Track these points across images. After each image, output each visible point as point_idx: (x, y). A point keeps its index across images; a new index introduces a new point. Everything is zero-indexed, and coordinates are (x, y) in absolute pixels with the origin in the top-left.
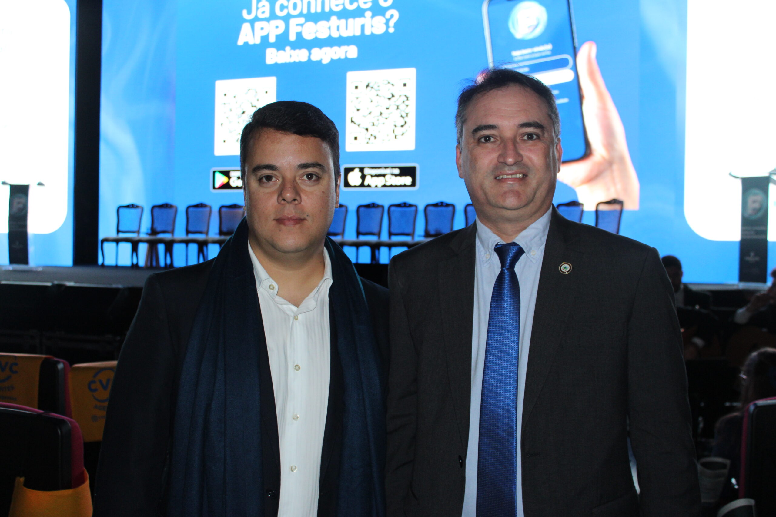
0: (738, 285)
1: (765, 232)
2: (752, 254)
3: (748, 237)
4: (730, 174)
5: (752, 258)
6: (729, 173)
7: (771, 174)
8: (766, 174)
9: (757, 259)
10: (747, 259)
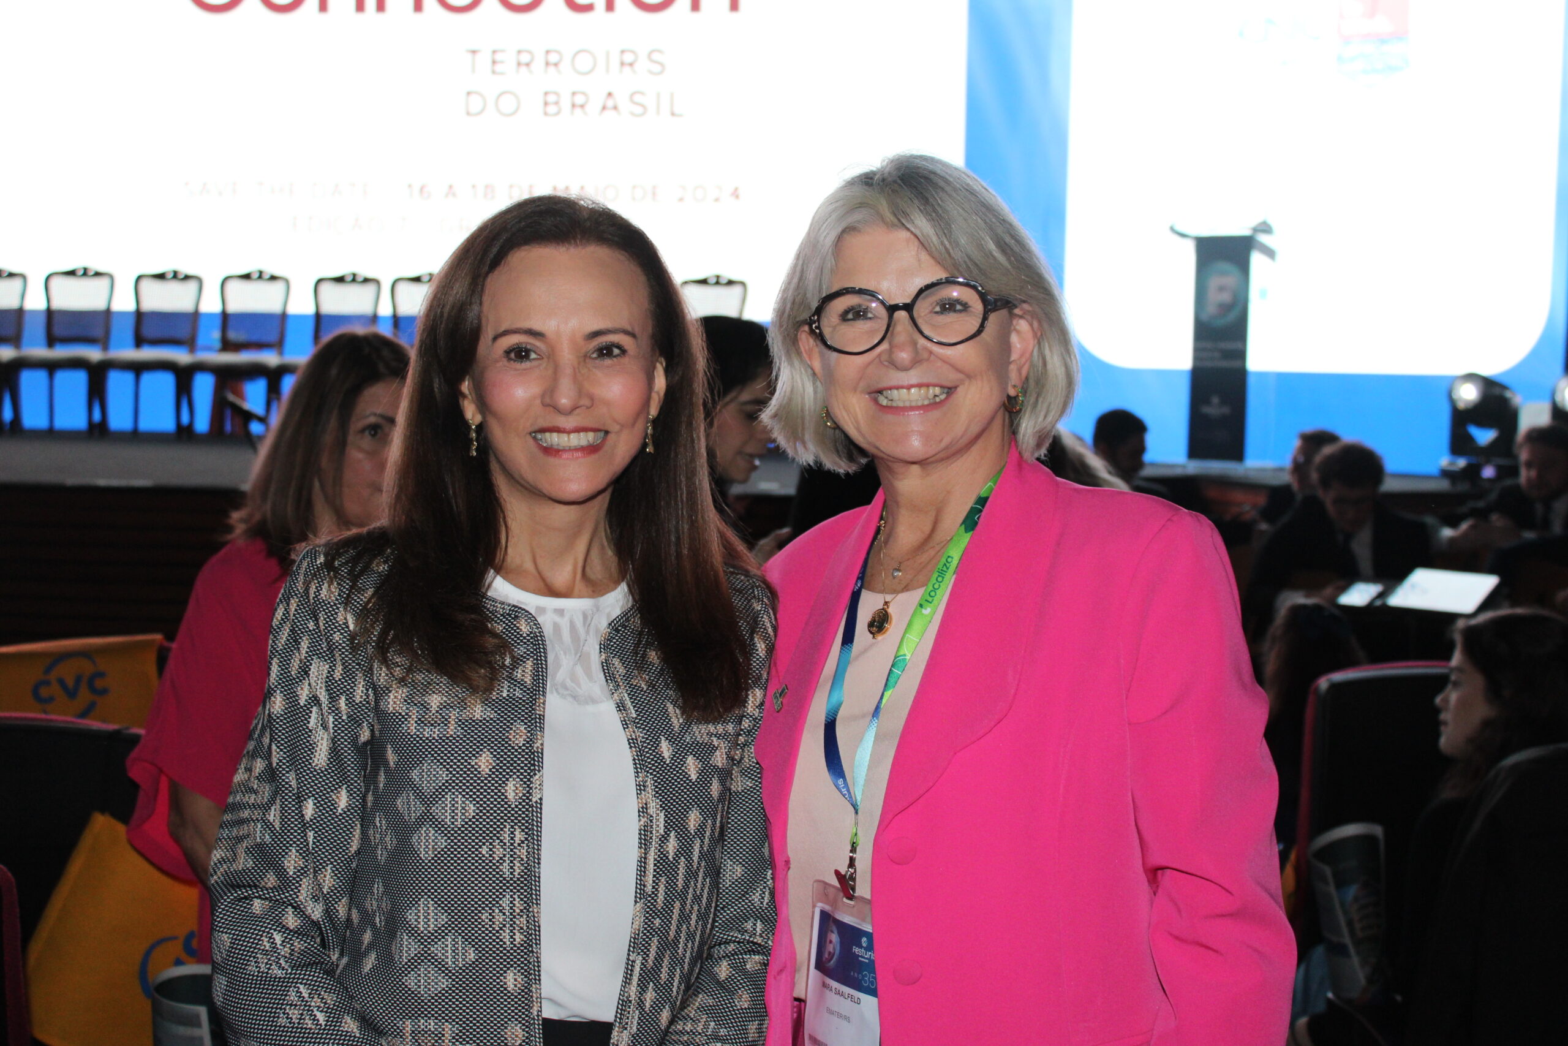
0: (1184, 467)
1: (1241, 355)
2: (1215, 400)
3: (1208, 364)
4: (1172, 229)
5: (1215, 409)
6: (1169, 225)
7: (1256, 230)
8: (1245, 232)
9: (1226, 410)
10: (1207, 410)
